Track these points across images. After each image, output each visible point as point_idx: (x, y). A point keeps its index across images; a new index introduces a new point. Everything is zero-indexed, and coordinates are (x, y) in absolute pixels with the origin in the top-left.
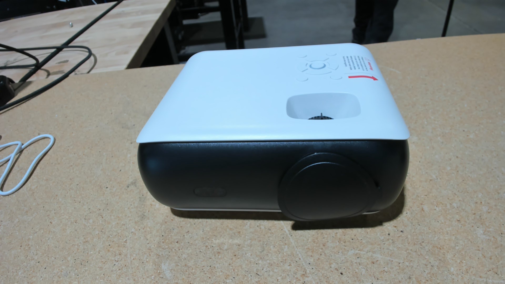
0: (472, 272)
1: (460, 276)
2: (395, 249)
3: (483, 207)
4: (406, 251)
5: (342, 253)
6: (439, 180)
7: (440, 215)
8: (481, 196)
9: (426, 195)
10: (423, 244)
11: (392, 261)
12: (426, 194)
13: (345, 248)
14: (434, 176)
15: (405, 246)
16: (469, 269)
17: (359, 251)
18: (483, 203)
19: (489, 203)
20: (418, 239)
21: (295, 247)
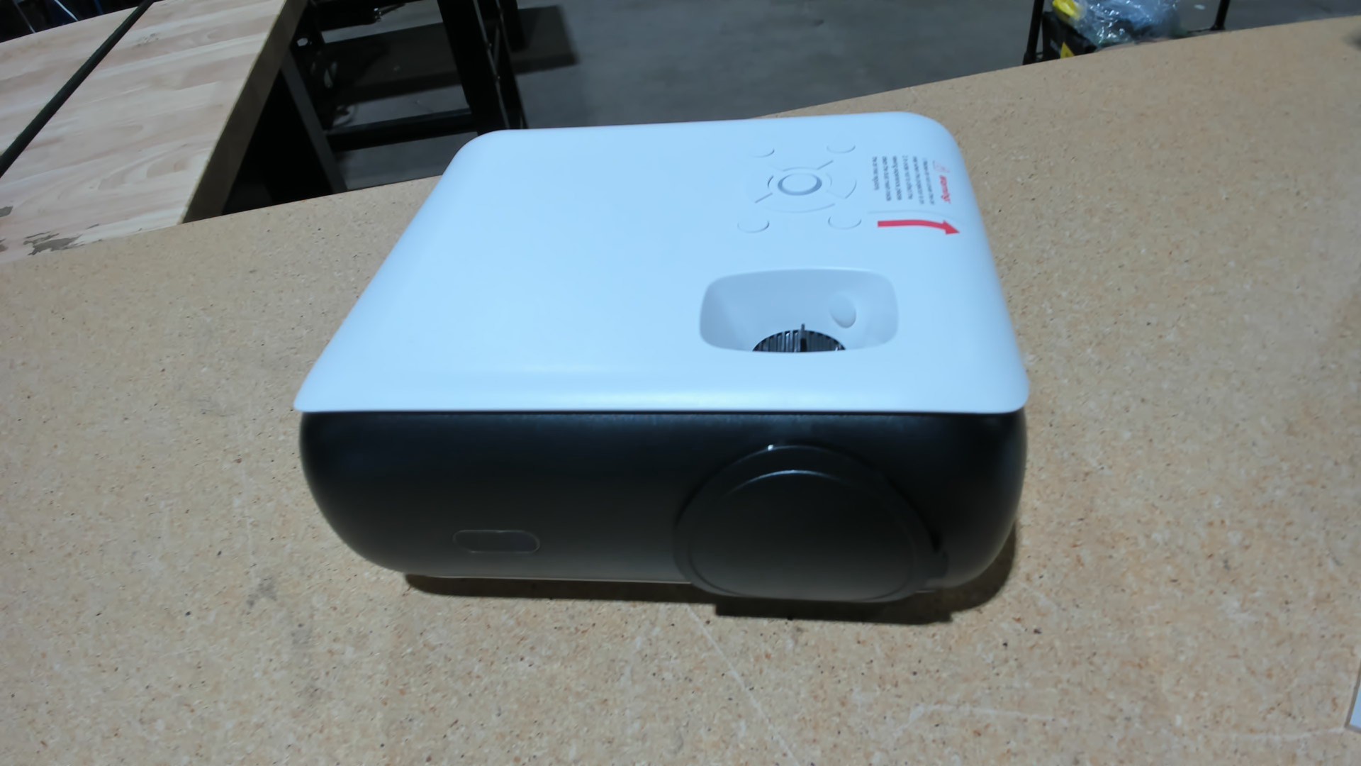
0: (1228, 721)
1: (1200, 737)
2: (1027, 685)
3: (1230, 534)
4: (1056, 686)
5: (894, 718)
6: (1107, 472)
7: (1125, 570)
8: (1220, 504)
9: (1082, 519)
10: (1096, 660)
11: (1025, 720)
12: (1081, 517)
13: (901, 701)
14: (1094, 463)
15: (1051, 672)
16: (1222, 712)
17: (936, 703)
18: (1228, 522)
19: (1241, 522)
20: (1079, 648)
21: (767, 721)
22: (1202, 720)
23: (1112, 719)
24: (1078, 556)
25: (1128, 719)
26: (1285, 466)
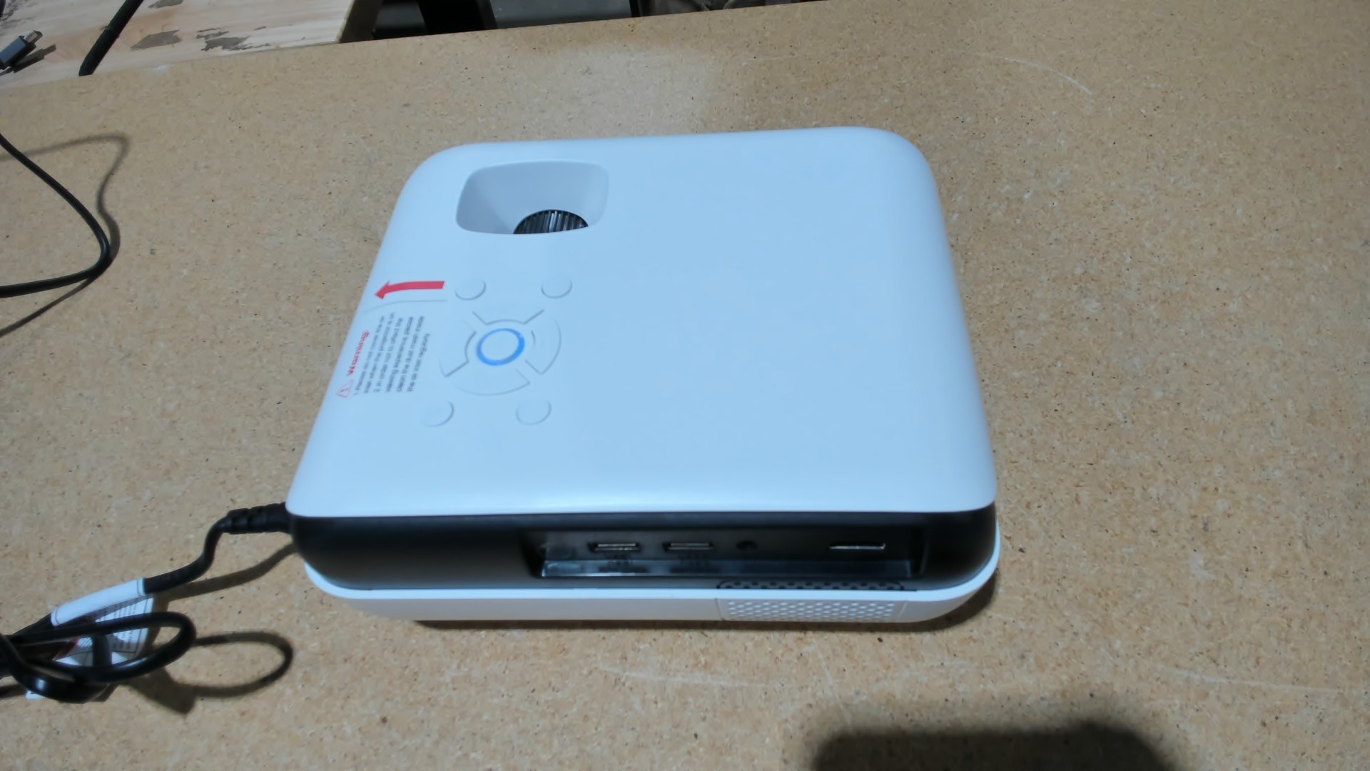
0: (1159, 654)
3: (1219, 502)
6: (1129, 425)
7: (1115, 514)
8: (1219, 473)
9: (1091, 464)
10: (1065, 583)
12: (1091, 461)
14: (1120, 416)
16: (1156, 646)
22: (1137, 648)
23: (1062, 631)
24: (1077, 495)
25: (1076, 634)
26: (1293, 450)
